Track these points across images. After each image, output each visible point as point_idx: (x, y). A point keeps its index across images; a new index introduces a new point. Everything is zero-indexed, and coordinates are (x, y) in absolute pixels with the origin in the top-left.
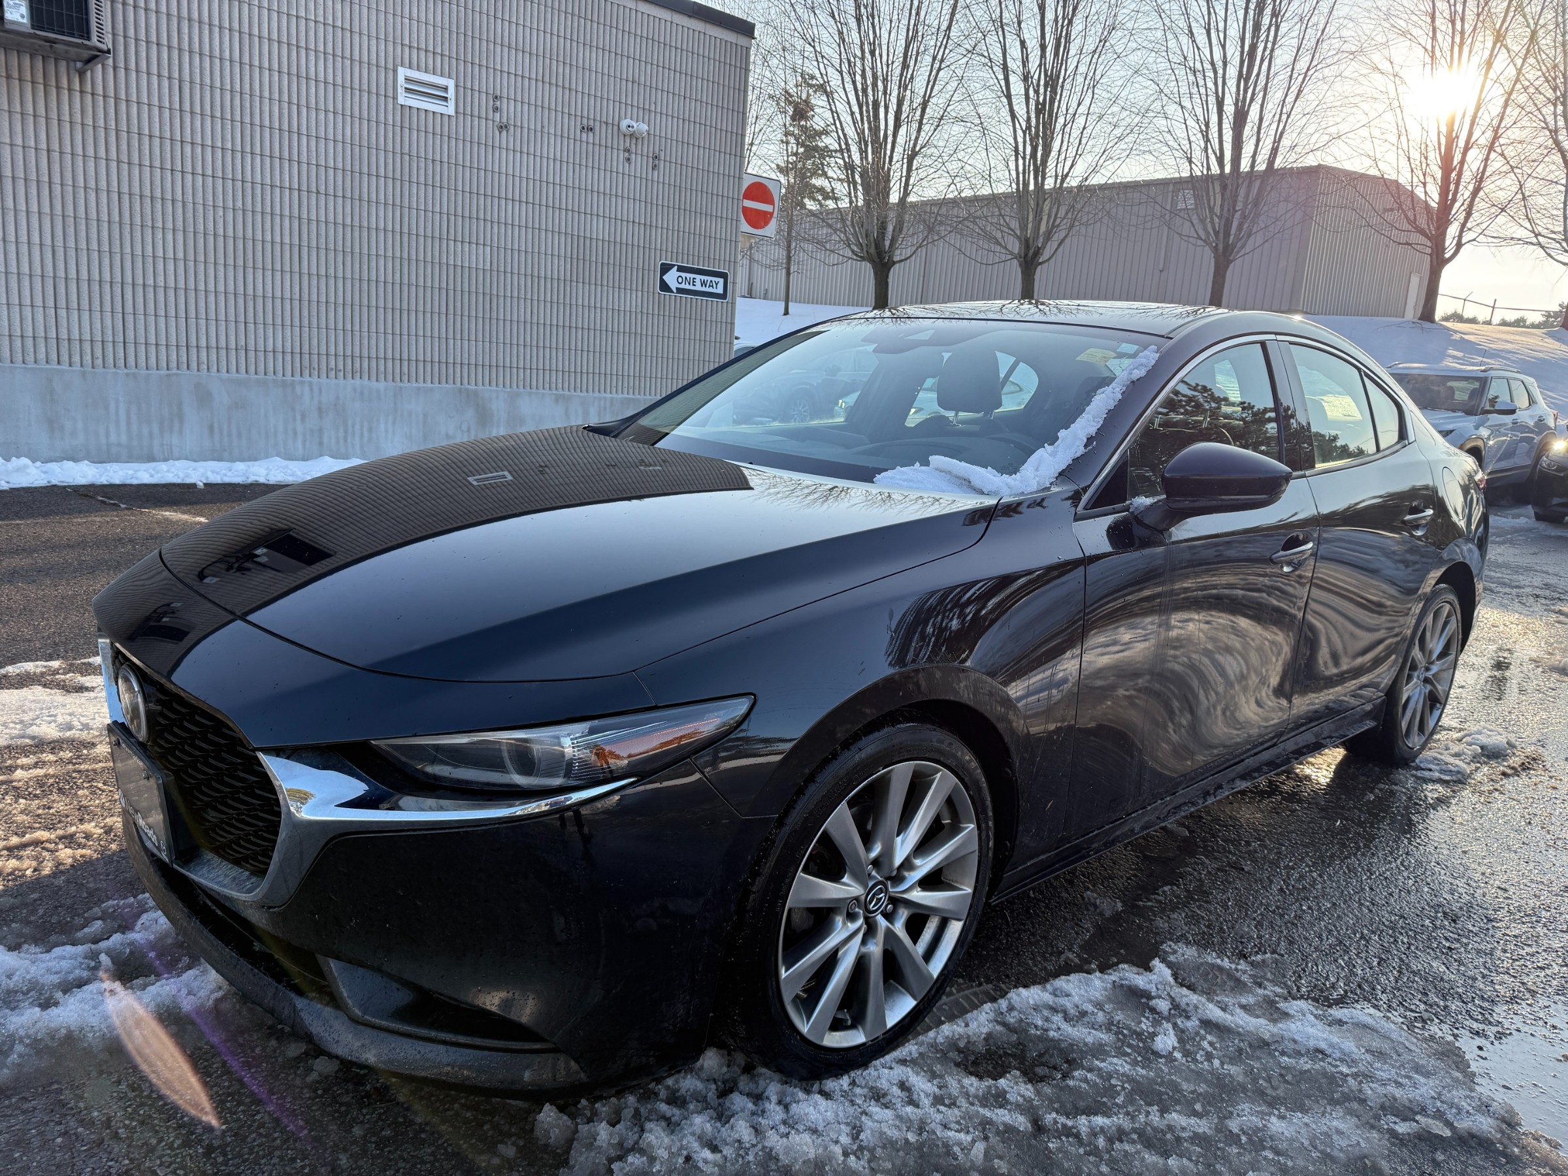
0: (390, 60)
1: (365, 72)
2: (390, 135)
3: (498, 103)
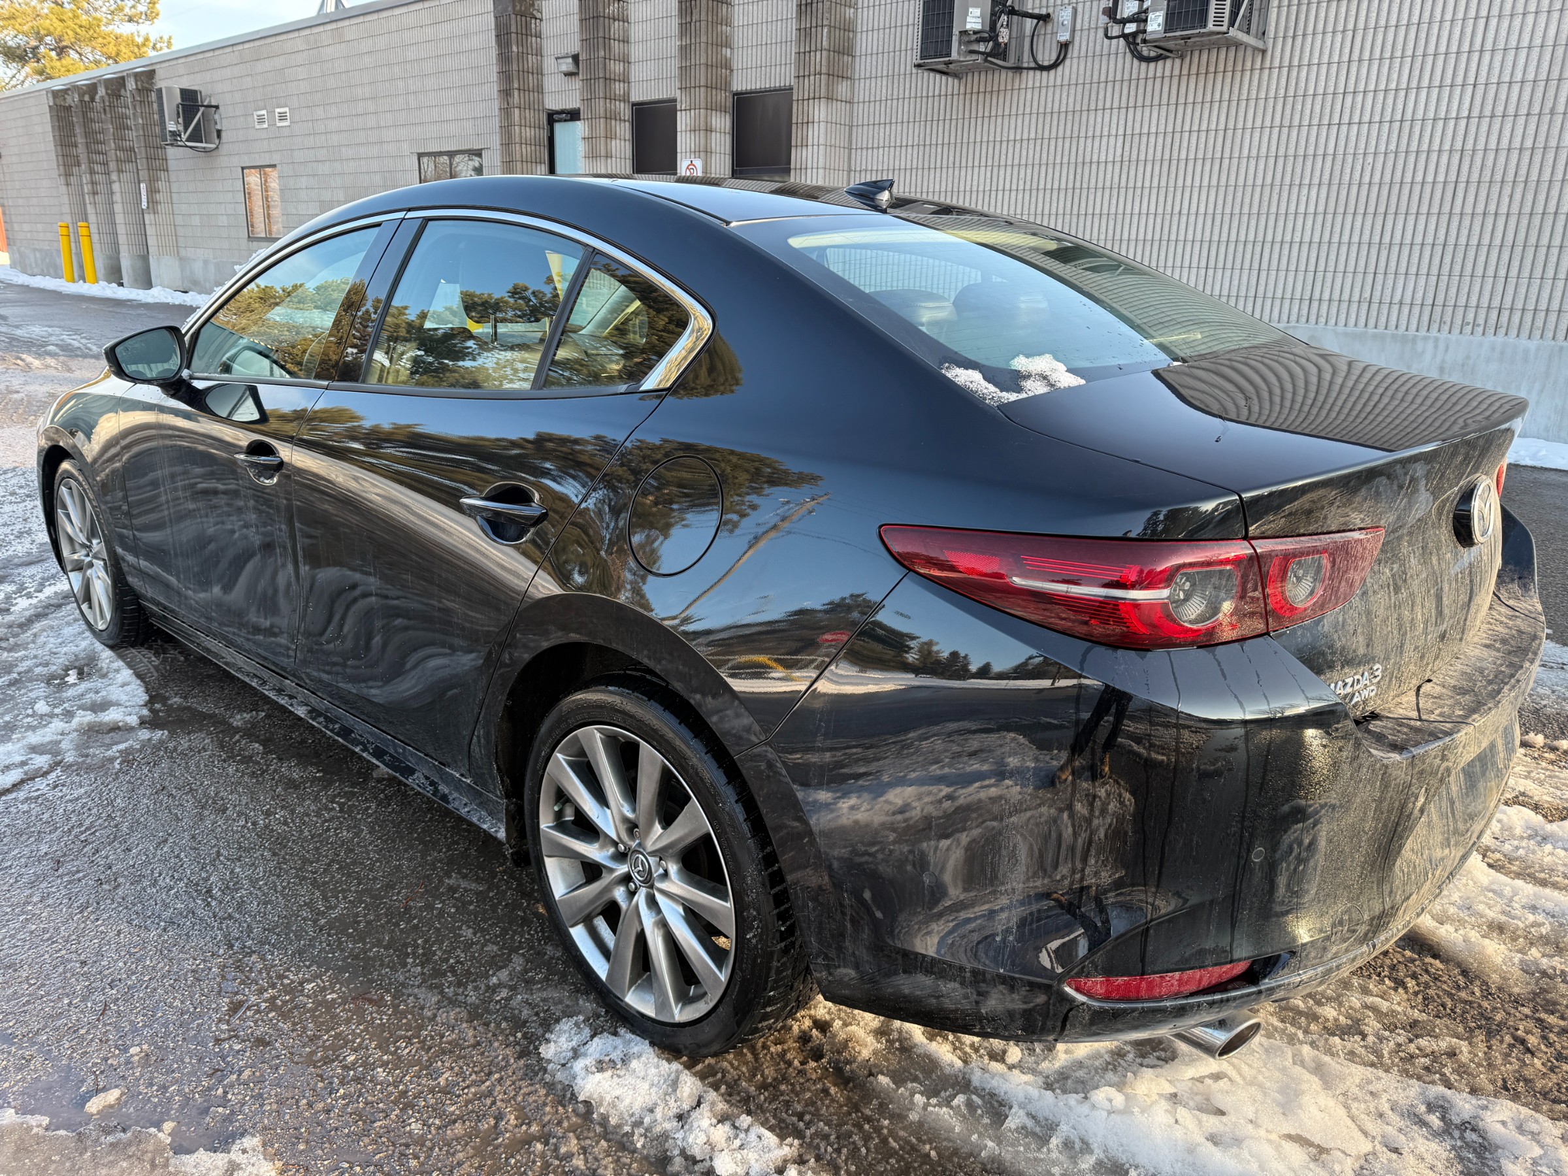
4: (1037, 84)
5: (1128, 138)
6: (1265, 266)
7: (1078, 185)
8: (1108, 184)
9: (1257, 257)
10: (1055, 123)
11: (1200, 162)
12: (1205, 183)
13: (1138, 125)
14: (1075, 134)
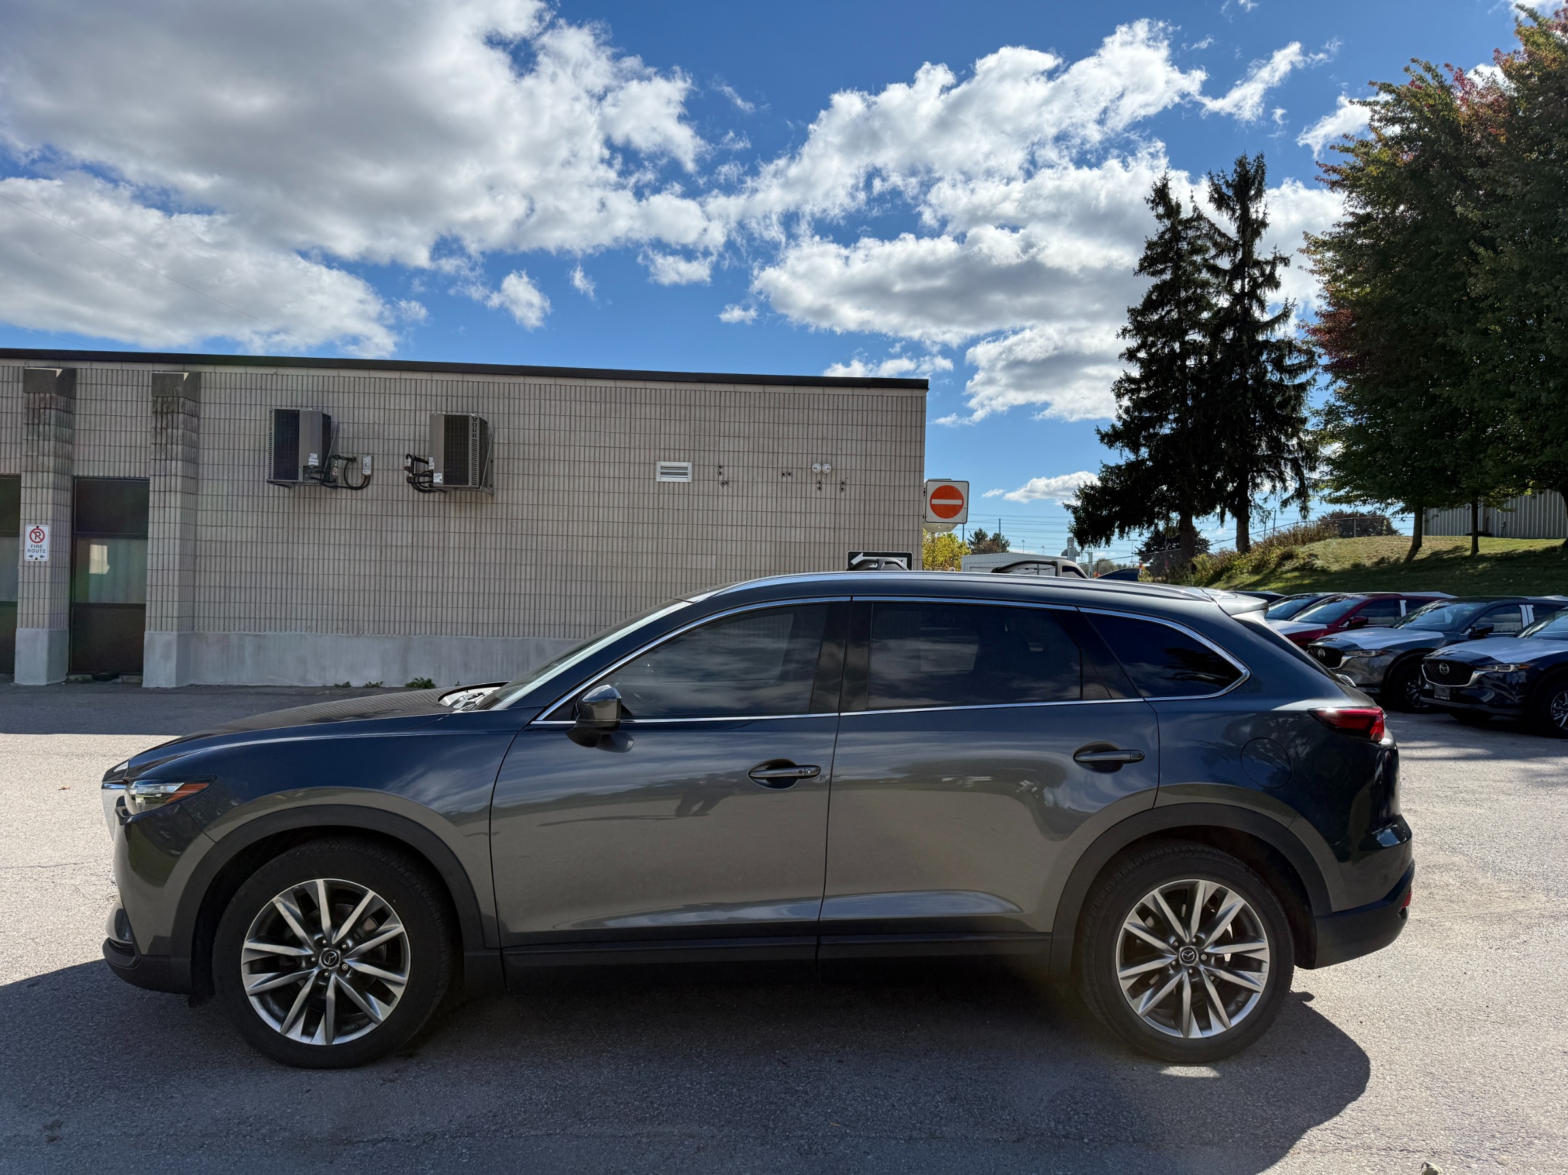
0: (652, 459)
1: (637, 468)
2: (651, 500)
3: (721, 470)
4: (349, 497)
5: (415, 533)
6: (507, 606)
7: (383, 558)
8: (404, 559)
9: (502, 602)
10: (364, 521)
11: (462, 550)
12: (467, 561)
13: (420, 526)
14: (379, 529)
